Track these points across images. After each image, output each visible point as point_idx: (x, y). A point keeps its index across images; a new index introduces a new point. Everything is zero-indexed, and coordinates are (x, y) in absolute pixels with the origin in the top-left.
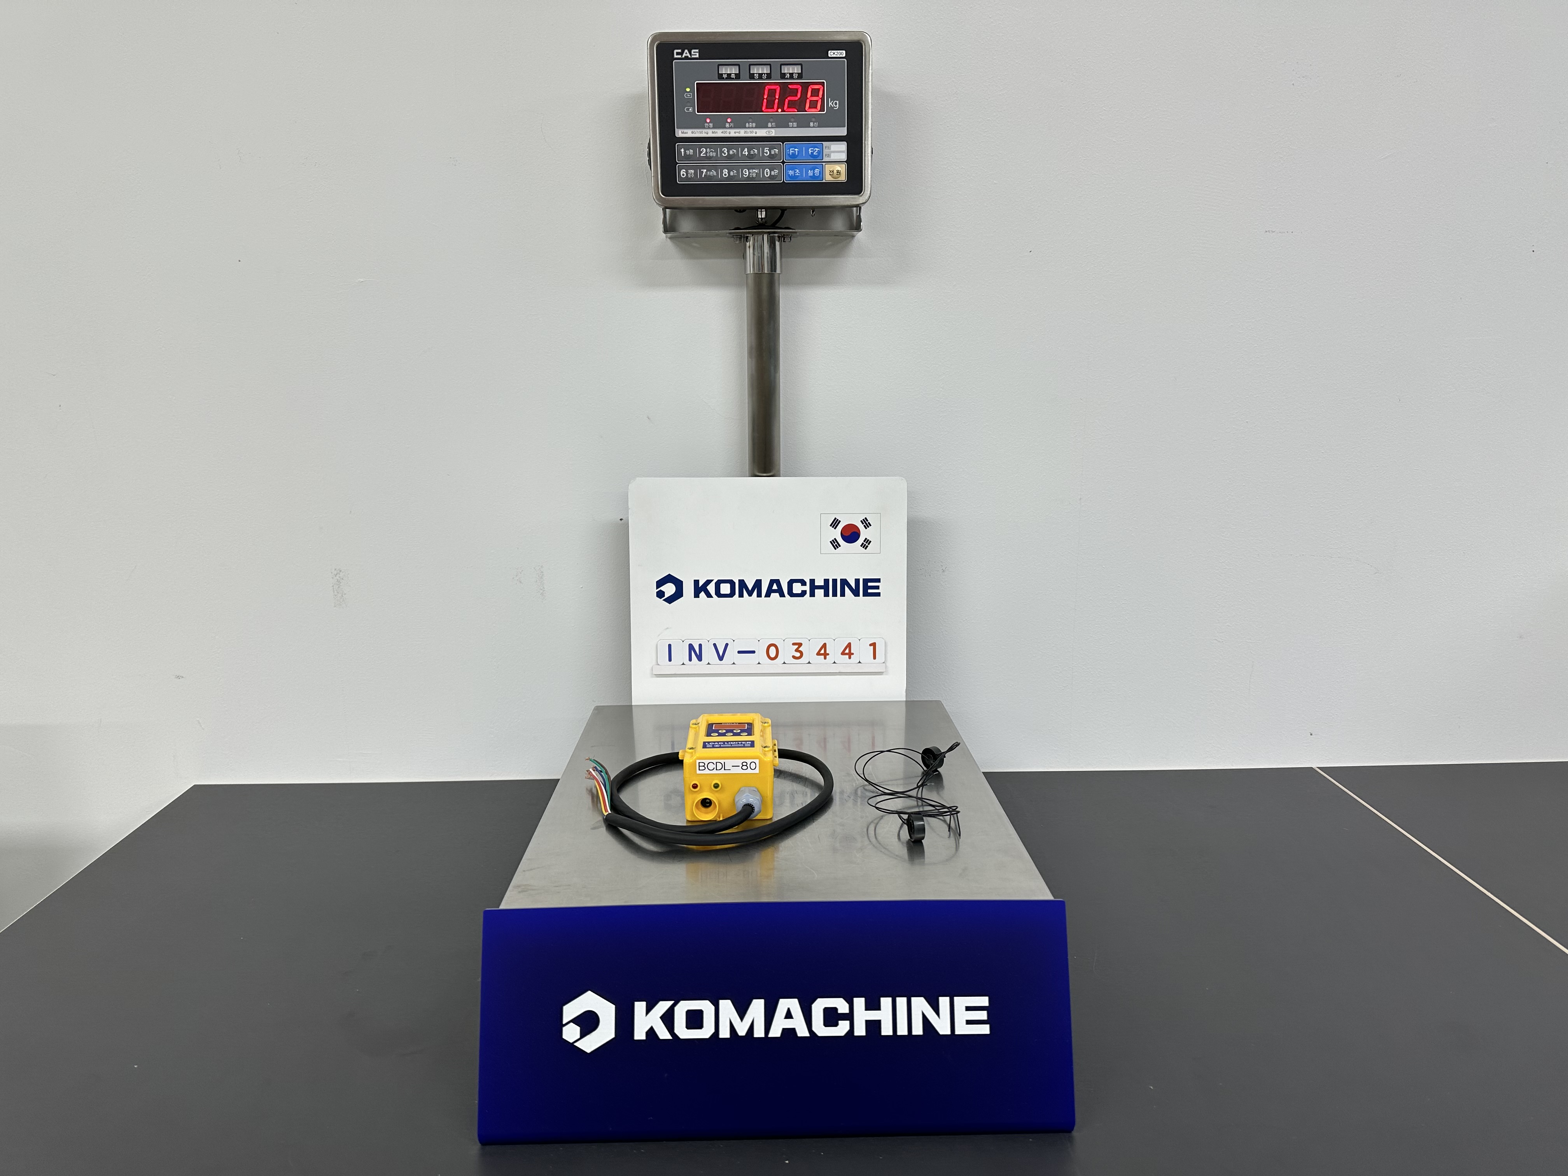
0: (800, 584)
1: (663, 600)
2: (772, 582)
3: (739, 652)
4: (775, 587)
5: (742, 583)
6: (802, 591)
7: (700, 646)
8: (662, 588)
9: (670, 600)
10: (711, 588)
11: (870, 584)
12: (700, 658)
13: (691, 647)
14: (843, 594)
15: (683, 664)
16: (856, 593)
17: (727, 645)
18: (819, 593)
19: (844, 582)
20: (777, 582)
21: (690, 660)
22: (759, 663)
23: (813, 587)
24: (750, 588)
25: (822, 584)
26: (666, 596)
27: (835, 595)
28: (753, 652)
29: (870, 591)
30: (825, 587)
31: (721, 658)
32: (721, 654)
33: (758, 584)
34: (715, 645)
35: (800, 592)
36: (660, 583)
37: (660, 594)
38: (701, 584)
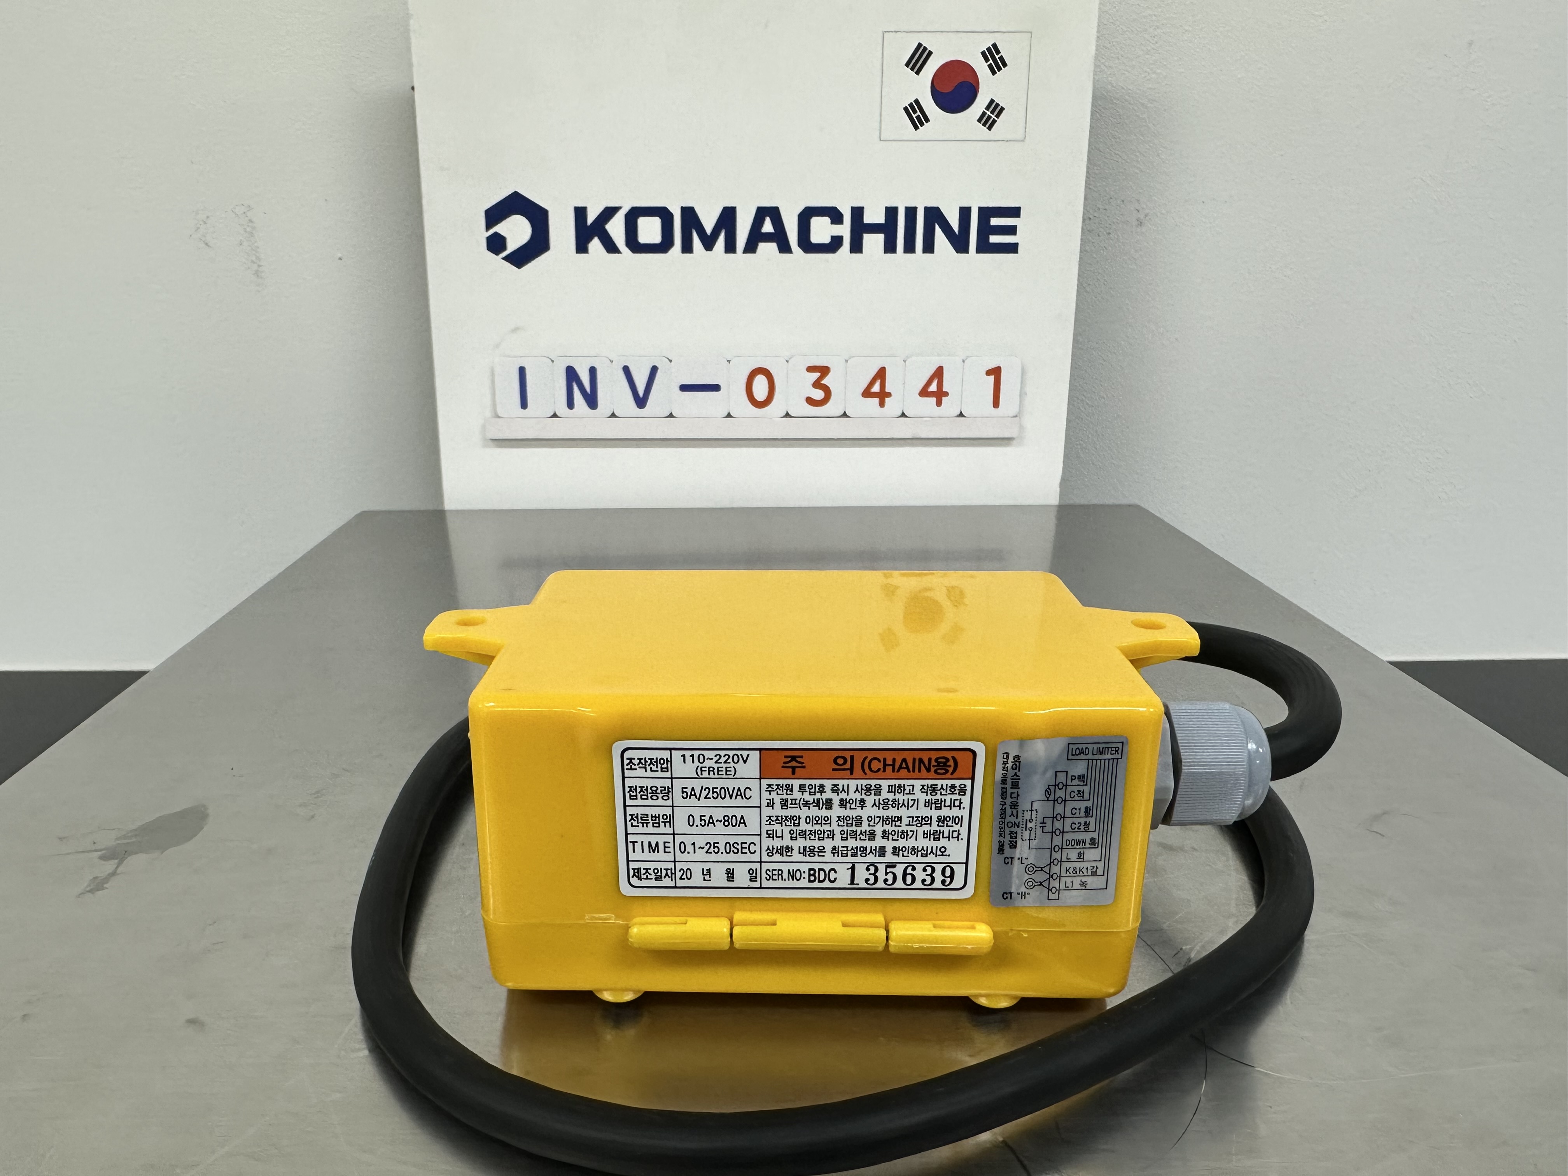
0: (827, 220)
1: (506, 259)
2: (762, 213)
3: (684, 388)
4: (768, 227)
5: (689, 214)
6: (832, 237)
7: (593, 371)
8: (500, 228)
9: (520, 258)
10: (616, 228)
11: (995, 221)
12: (592, 401)
13: (571, 374)
14: (929, 247)
15: (555, 416)
16: (960, 244)
17: (654, 370)
18: (874, 242)
19: (934, 216)
20: (774, 213)
21: (570, 404)
22: (729, 415)
23: (860, 228)
24: (709, 229)
25: (882, 220)
26: (512, 246)
27: (910, 248)
28: (716, 388)
29: (994, 239)
30: (888, 229)
31: (641, 402)
32: (641, 393)
33: (728, 217)
34: (626, 370)
35: (827, 240)
36: (495, 215)
37: (496, 244)
38: (591, 218)
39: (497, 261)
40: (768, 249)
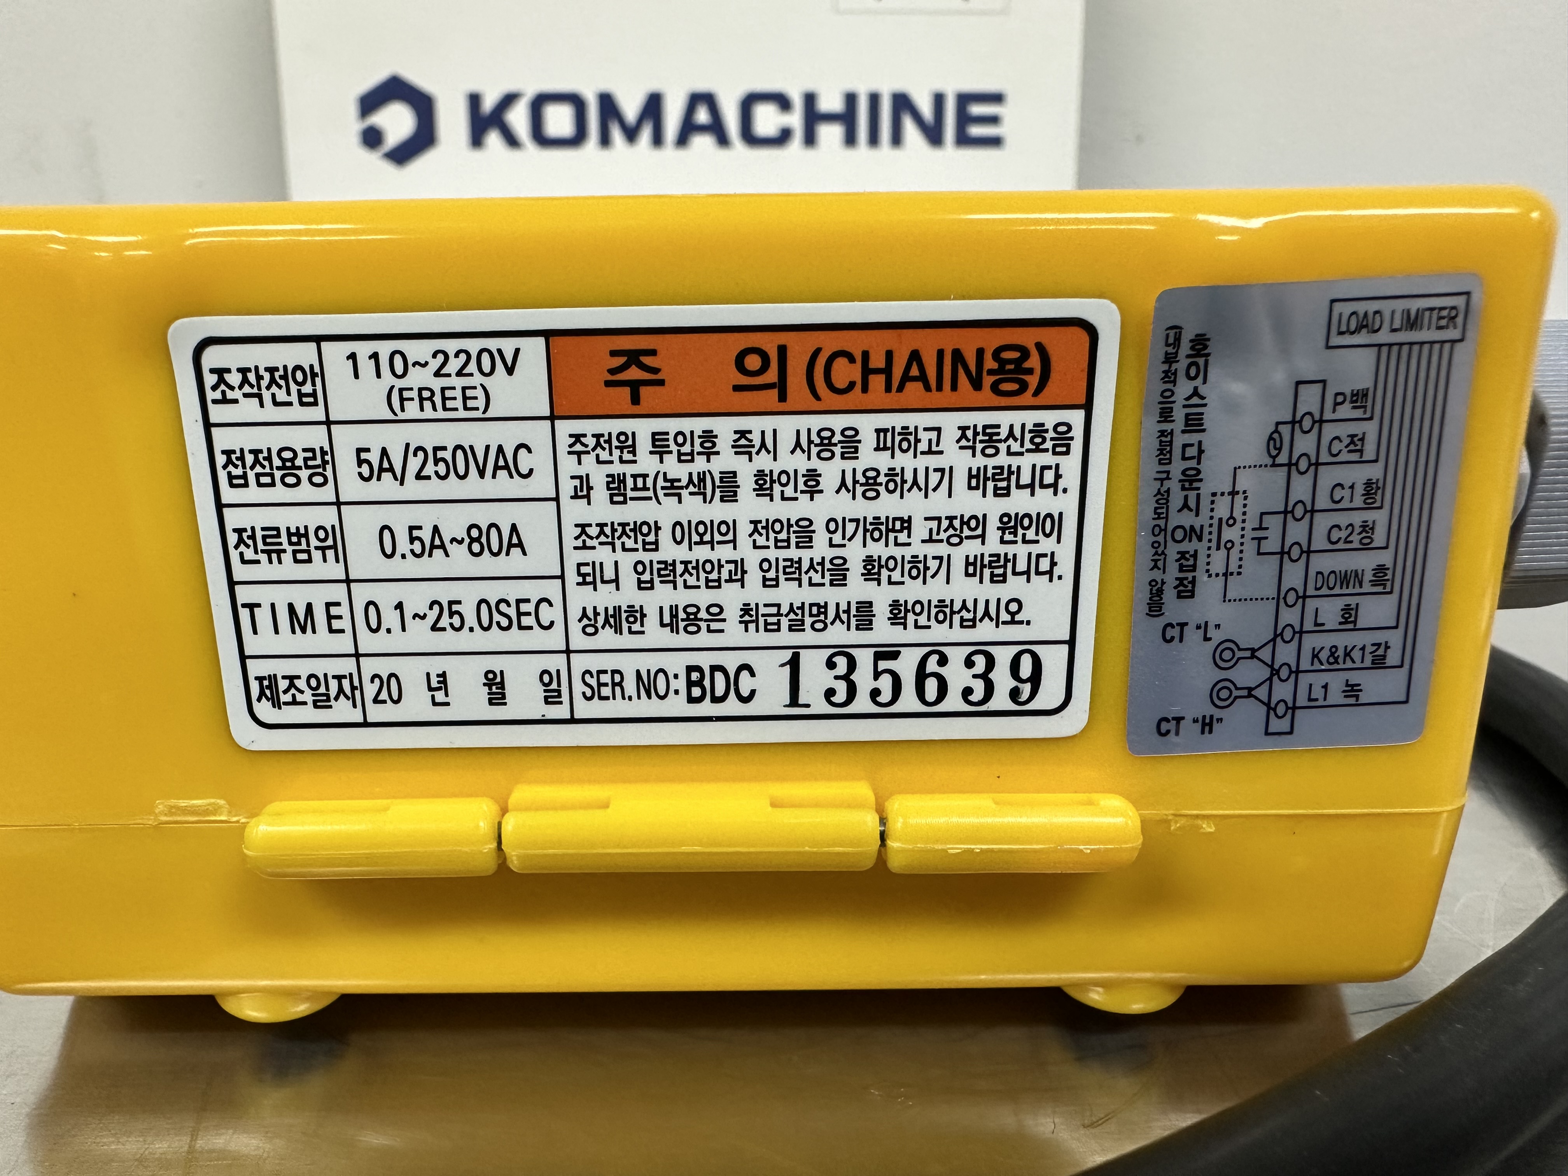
0: (774, 107)
1: (382, 154)
2: (694, 100)
4: (702, 116)
5: (607, 103)
6: (780, 128)
8: (376, 119)
9: (402, 155)
10: (519, 118)
11: (973, 109)
16: (935, 136)
18: (830, 134)
19: (902, 103)
20: (709, 99)
23: (813, 117)
24: (631, 119)
25: (839, 107)
26: (390, 142)
30: (847, 117)
33: (654, 105)
35: (775, 132)
36: (369, 104)
37: (373, 139)
38: (488, 104)
39: (374, 160)
40: (703, 143)
